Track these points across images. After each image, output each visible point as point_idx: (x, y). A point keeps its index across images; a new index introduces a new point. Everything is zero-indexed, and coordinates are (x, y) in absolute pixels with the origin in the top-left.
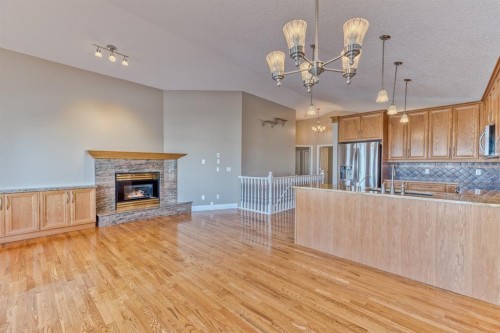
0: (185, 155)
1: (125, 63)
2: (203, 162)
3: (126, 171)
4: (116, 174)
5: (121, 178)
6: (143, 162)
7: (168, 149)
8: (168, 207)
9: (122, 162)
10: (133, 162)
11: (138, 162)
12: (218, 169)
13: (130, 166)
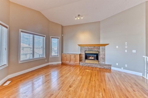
0: (108, 44)
1: (82, 18)
2: (117, 47)
3: (88, 50)
4: (85, 51)
5: (86, 52)
6: (93, 47)
7: (102, 42)
8: (100, 65)
9: (86, 47)
10: (90, 47)
11: (91, 47)
12: (126, 51)
13: (89, 49)
